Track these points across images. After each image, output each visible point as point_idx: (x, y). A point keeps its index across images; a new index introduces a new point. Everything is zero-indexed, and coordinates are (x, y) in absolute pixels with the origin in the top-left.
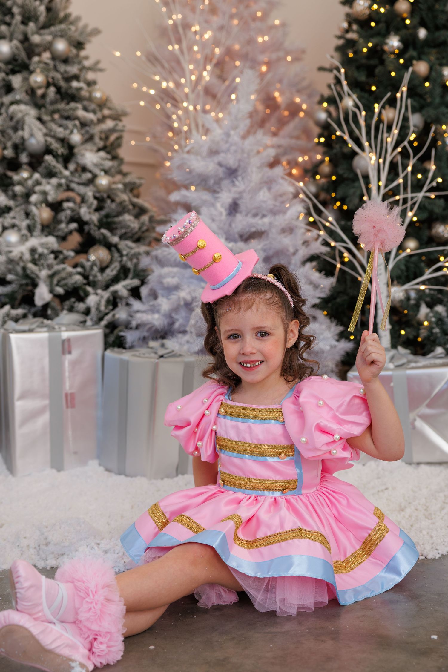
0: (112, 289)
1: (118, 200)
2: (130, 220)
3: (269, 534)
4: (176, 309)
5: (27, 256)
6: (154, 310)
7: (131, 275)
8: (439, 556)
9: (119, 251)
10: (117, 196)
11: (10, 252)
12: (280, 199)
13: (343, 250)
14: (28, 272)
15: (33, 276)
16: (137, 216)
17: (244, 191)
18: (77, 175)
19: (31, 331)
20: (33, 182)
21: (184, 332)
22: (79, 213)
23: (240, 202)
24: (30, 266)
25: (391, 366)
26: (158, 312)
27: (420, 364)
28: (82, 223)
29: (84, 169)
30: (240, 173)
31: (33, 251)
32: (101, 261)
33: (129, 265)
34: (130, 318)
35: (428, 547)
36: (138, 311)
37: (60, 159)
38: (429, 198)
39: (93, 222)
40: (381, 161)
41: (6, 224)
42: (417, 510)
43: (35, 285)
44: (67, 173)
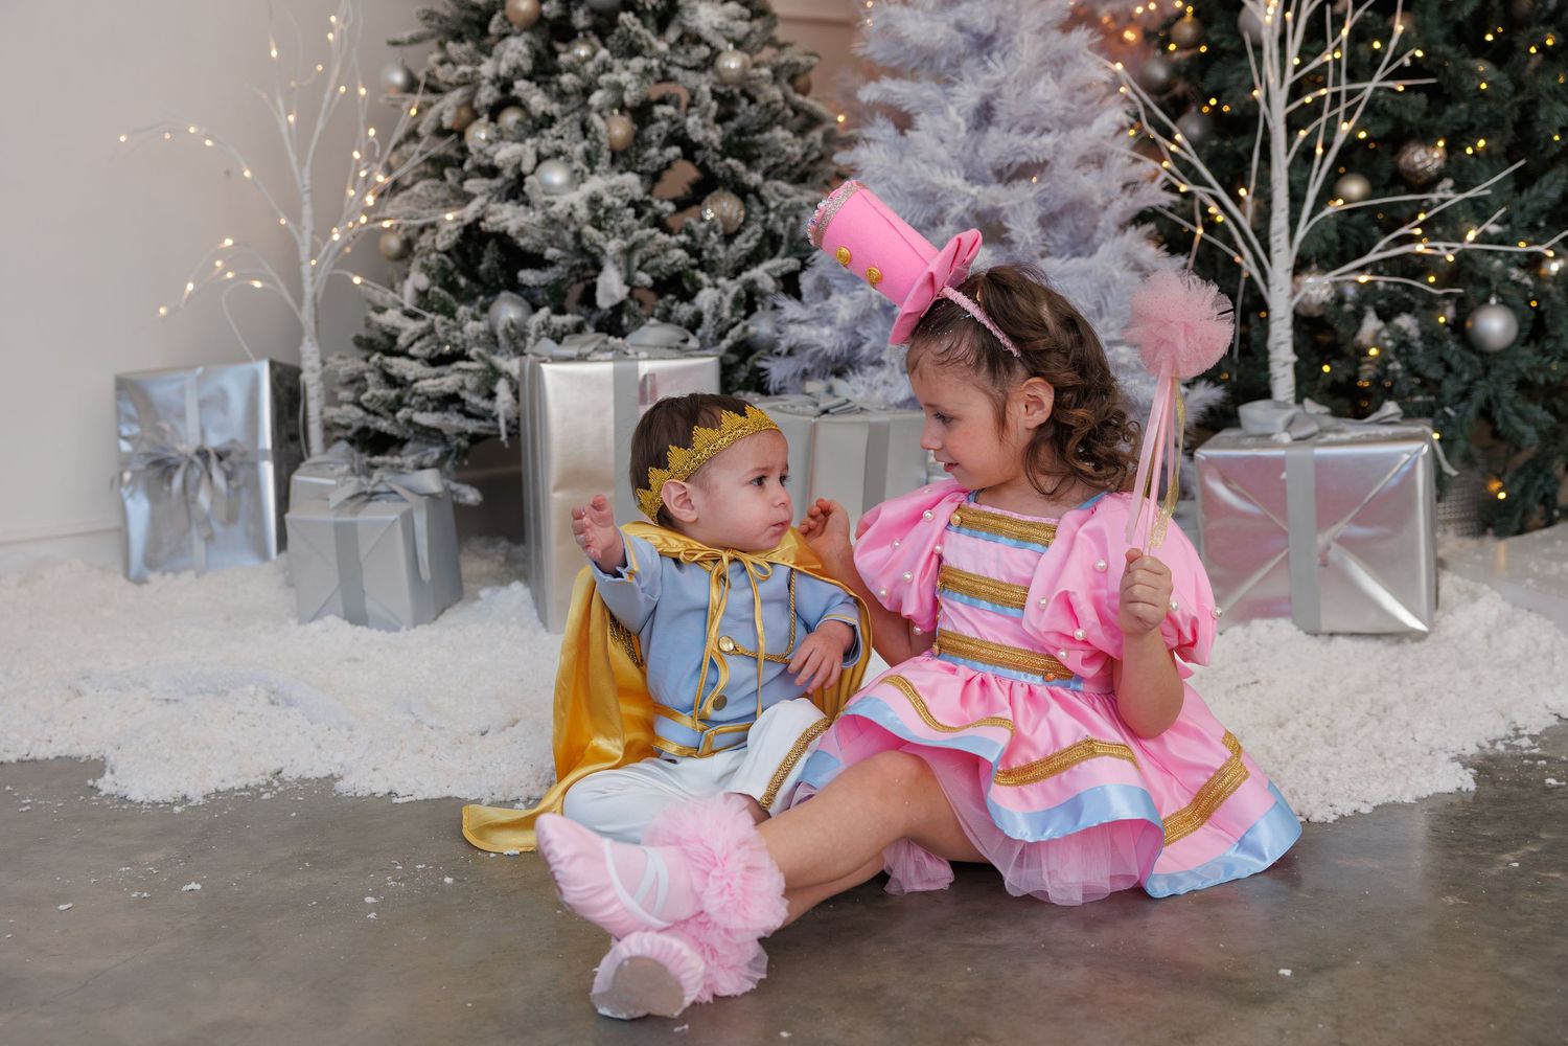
0: (745, 276)
1: (762, 100)
2: (785, 139)
3: (1034, 758)
4: (865, 317)
5: (582, 212)
6: (824, 319)
7: (783, 250)
8: (1335, 817)
9: (762, 201)
10: (761, 91)
11: (552, 204)
12: (1081, 96)
13: (1209, 201)
14: (586, 242)
15: (595, 250)
16: (801, 132)
17: (1005, 81)
18: (682, 51)
19: (582, 358)
20: (597, 68)
21: (879, 363)
22: (683, 127)
23: (995, 103)
24: (589, 230)
25: (1286, 438)
26: (830, 322)
27: (1345, 437)
28: (690, 149)
29: (698, 40)
30: (998, 44)
31: (594, 201)
32: (726, 221)
33: (780, 228)
34: (777, 335)
35: (1314, 799)
36: (792, 321)
37: (651, 20)
38: (1393, 91)
39: (711, 143)
40: (1289, 15)
41: (544, 150)
42: (1310, 726)
43: (598, 268)
44: (662, 47)
